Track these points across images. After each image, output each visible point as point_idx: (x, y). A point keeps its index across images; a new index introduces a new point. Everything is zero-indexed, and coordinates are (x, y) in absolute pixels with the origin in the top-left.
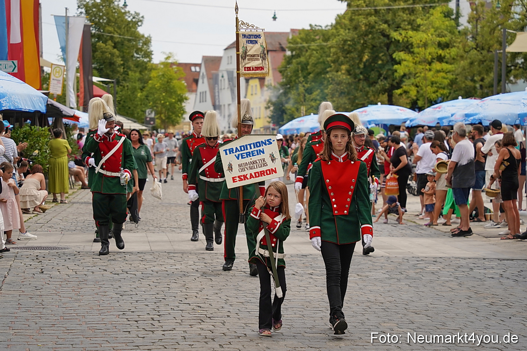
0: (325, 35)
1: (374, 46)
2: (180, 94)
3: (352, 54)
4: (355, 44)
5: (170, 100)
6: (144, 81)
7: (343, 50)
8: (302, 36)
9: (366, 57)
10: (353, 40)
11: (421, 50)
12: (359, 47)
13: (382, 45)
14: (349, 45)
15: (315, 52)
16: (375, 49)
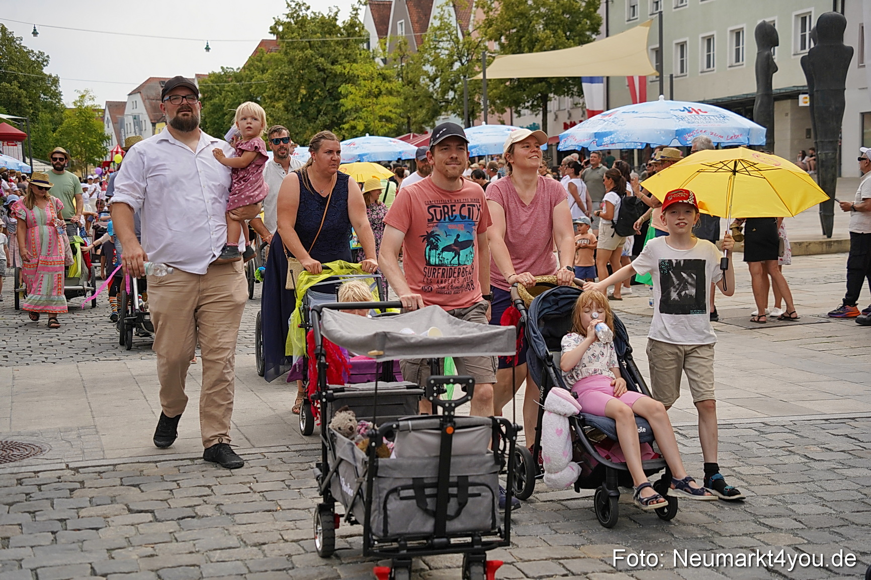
0: (237, 77)
1: (311, 81)
2: (101, 134)
3: (289, 89)
4: (292, 79)
5: (90, 139)
6: (57, 123)
7: (280, 85)
8: (212, 78)
9: (304, 92)
10: (290, 74)
11: (368, 83)
12: (296, 81)
13: (319, 79)
14: (286, 79)
15: (230, 94)
16: (311, 84)
